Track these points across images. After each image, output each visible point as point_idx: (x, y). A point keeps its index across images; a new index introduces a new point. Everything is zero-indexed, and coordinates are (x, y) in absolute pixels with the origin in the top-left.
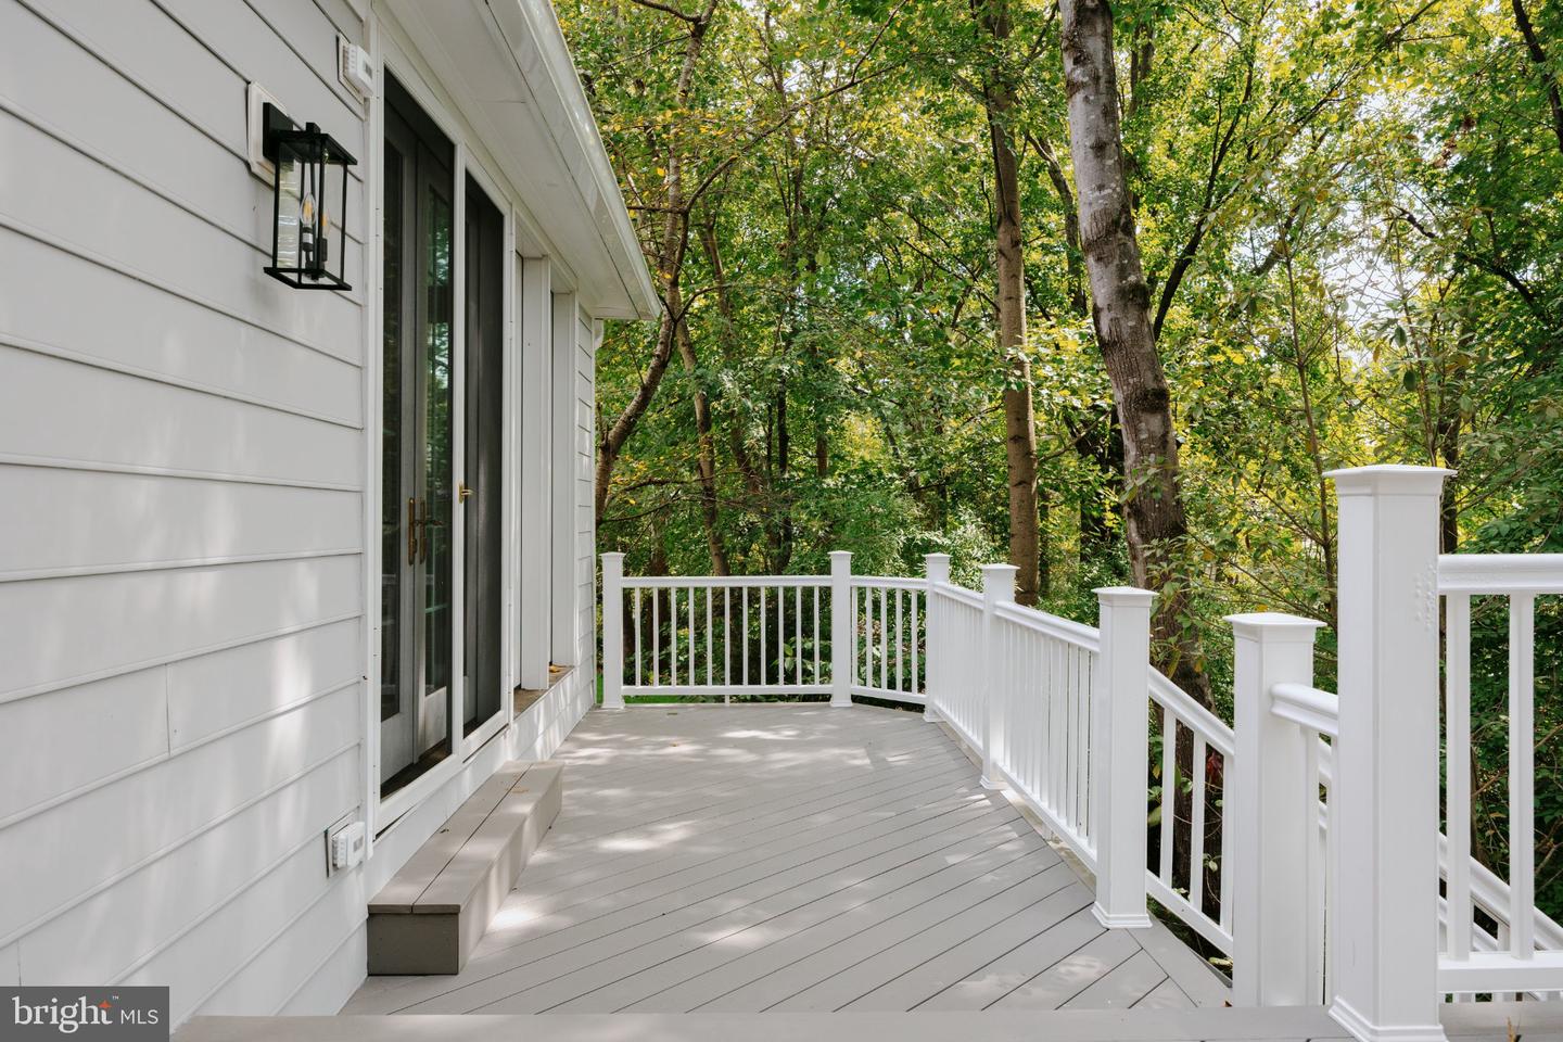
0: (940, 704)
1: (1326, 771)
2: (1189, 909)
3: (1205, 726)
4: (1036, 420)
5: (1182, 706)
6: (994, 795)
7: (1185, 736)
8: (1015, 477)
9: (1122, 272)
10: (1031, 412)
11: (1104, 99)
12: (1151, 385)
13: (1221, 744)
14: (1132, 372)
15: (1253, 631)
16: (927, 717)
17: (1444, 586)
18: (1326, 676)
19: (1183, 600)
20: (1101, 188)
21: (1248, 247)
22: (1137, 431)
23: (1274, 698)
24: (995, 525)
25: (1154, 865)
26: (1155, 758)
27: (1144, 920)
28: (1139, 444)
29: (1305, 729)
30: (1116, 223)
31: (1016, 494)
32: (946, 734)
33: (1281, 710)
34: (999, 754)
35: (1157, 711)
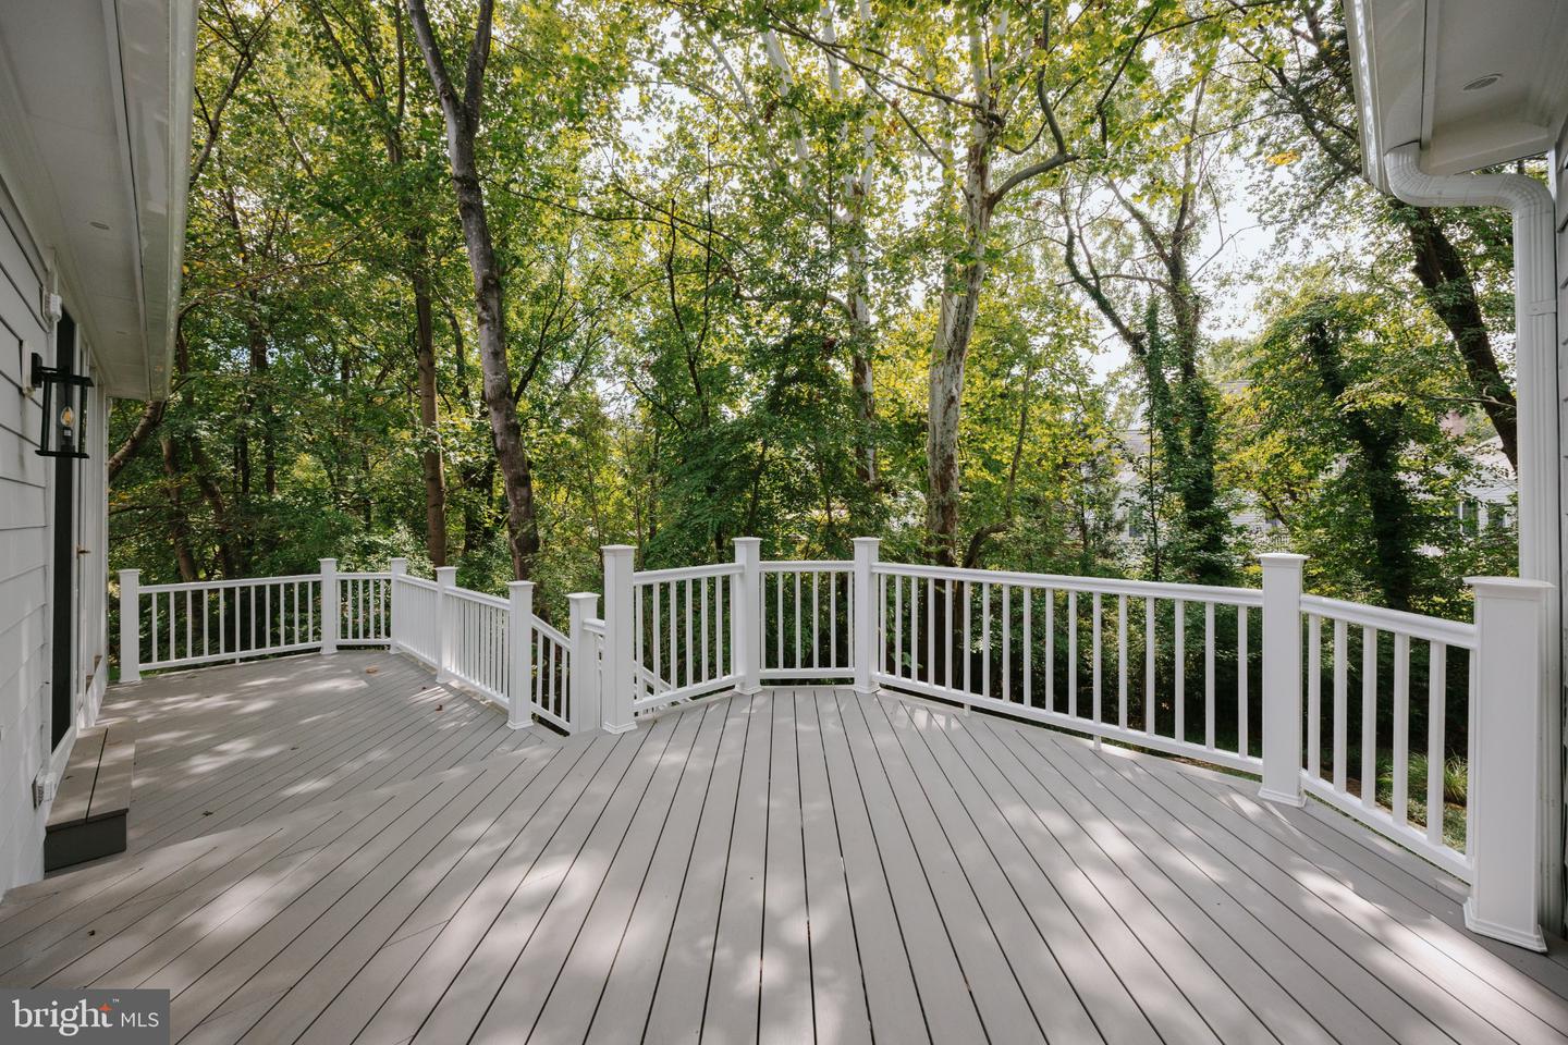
0: (400, 642)
1: (601, 648)
2: (549, 715)
3: (556, 636)
4: (444, 468)
5: (545, 629)
6: (445, 686)
7: (547, 641)
8: (431, 501)
9: (508, 417)
10: (442, 464)
11: (498, 331)
12: (522, 473)
13: (562, 643)
14: (513, 466)
15: (577, 600)
16: (392, 651)
17: (635, 583)
18: (601, 615)
19: (541, 583)
20: (496, 374)
21: (561, 372)
22: (515, 496)
23: (584, 624)
24: (417, 528)
25: (534, 700)
26: (535, 651)
27: (531, 723)
28: (516, 501)
29: (595, 634)
30: (504, 392)
31: (431, 511)
32: (408, 660)
33: (587, 628)
34: (449, 664)
35: (535, 633)
